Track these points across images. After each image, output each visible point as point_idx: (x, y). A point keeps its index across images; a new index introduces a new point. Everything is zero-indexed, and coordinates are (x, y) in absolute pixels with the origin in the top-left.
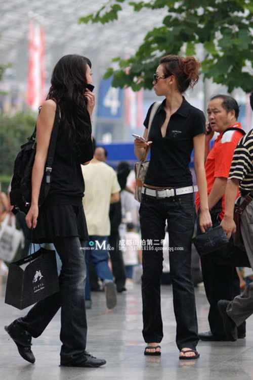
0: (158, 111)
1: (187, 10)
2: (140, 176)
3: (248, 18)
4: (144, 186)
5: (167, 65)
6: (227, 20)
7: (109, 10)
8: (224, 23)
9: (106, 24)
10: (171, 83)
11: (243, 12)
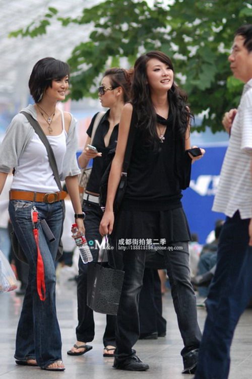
0: (102, 121)
1: (112, 26)
2: (82, 183)
3: (170, 34)
4: (86, 193)
5: (114, 77)
6: (150, 35)
7: (38, 24)
8: (147, 38)
9: (36, 38)
10: (119, 94)
11: (165, 27)
